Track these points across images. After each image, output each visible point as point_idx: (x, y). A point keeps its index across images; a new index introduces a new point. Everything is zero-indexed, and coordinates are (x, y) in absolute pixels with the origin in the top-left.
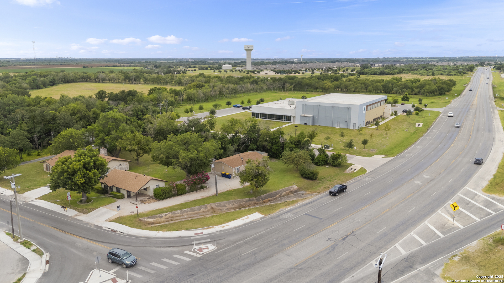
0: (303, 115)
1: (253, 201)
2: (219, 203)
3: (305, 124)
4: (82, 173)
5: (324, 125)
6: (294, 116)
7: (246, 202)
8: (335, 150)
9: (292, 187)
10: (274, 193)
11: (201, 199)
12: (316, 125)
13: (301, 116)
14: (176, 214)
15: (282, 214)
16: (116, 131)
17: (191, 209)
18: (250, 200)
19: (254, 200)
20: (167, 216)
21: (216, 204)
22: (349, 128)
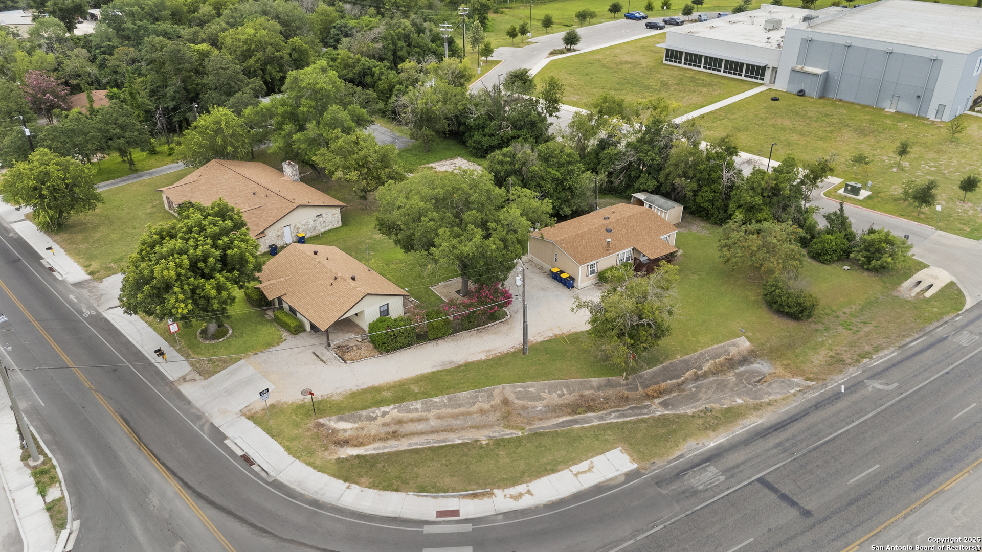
0: (799, 68)
1: (619, 389)
2: (524, 388)
3: (801, 93)
4: (186, 287)
5: (853, 100)
6: (773, 68)
7: (599, 388)
8: (876, 200)
9: (734, 345)
10: (681, 362)
11: (485, 362)
12: (831, 96)
13: (793, 71)
14: (409, 411)
15: (692, 467)
16: (318, 123)
17: (450, 400)
18: (609, 385)
19: (620, 385)
20: (387, 419)
21: (518, 387)
22: (922, 115)
